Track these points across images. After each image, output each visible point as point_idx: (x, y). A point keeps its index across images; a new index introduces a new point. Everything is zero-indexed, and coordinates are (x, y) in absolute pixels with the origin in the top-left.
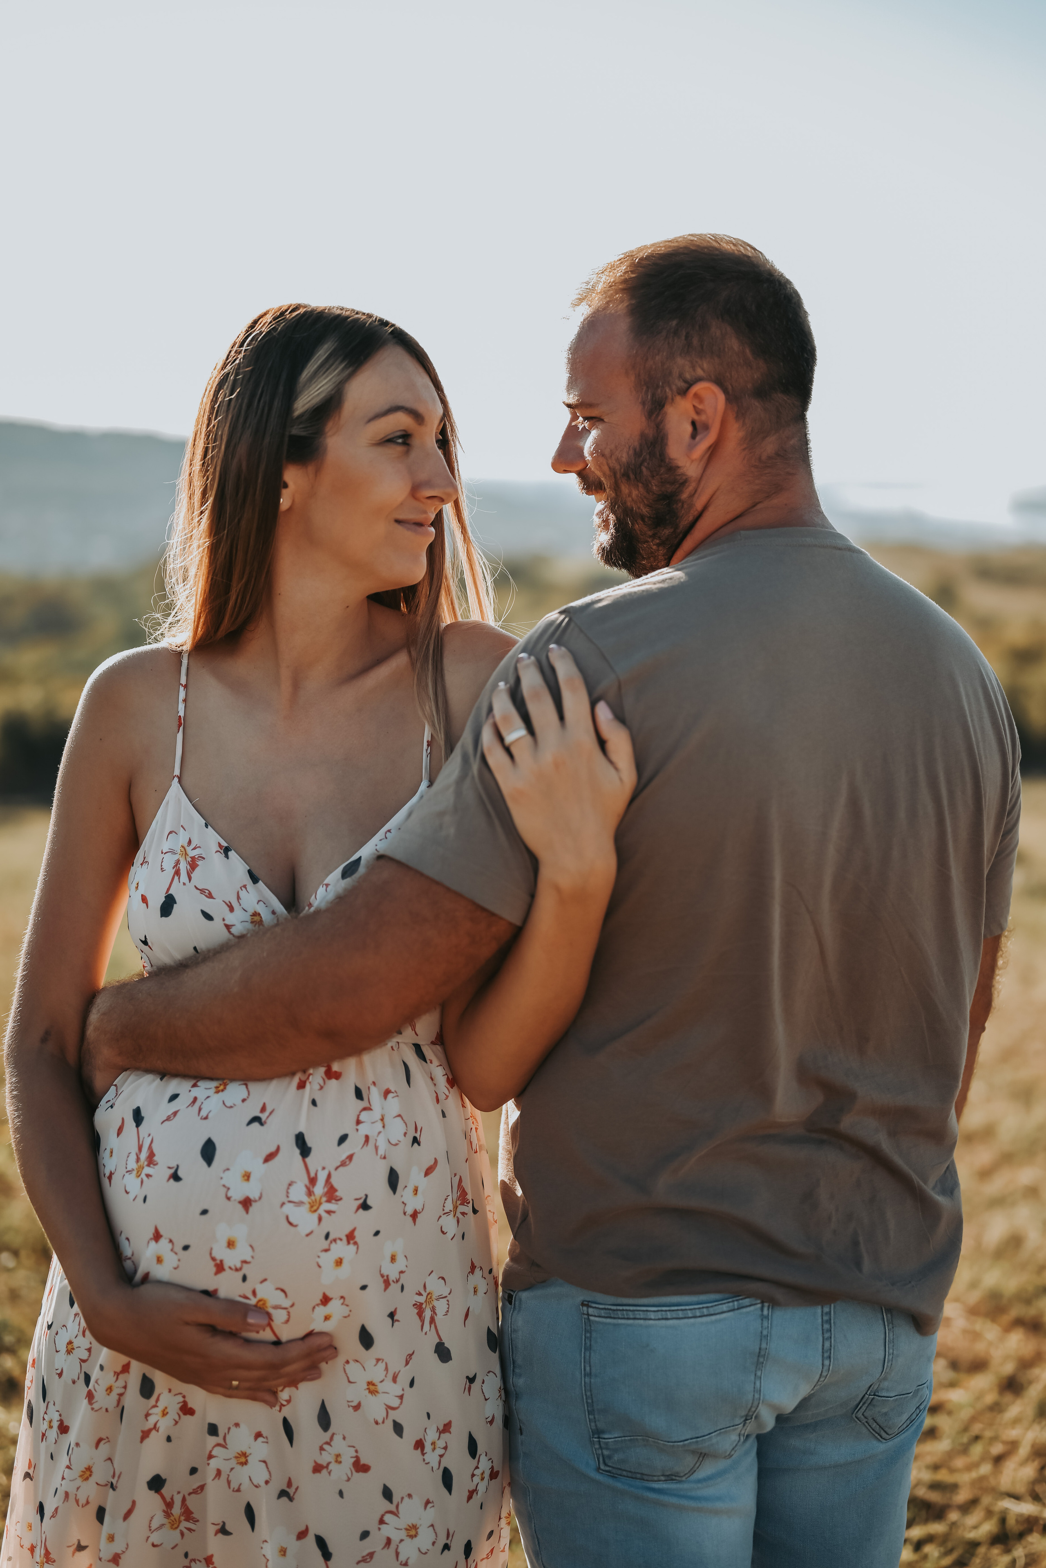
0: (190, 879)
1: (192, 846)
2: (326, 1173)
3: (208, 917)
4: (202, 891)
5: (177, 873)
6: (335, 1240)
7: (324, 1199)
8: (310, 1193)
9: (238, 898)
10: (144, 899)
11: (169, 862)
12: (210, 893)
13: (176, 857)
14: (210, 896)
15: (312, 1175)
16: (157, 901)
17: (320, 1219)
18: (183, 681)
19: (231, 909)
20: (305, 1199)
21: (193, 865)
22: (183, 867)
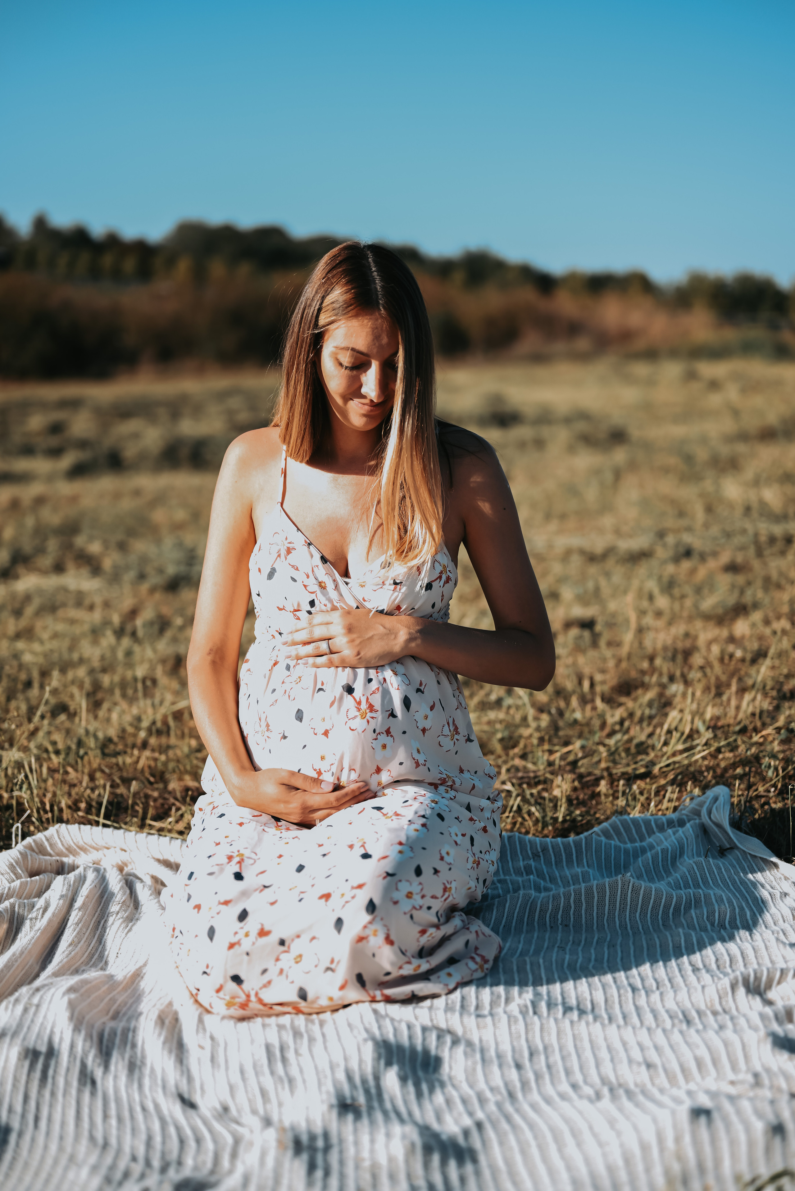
0: (286, 559)
1: (288, 541)
2: (365, 698)
4: (293, 566)
5: (279, 556)
6: (379, 733)
7: (368, 711)
8: (359, 710)
9: (313, 571)
12: (297, 568)
13: (278, 548)
15: (358, 700)
16: (266, 571)
17: (368, 722)
19: (308, 577)
20: (358, 714)
21: (289, 551)
22: (283, 552)
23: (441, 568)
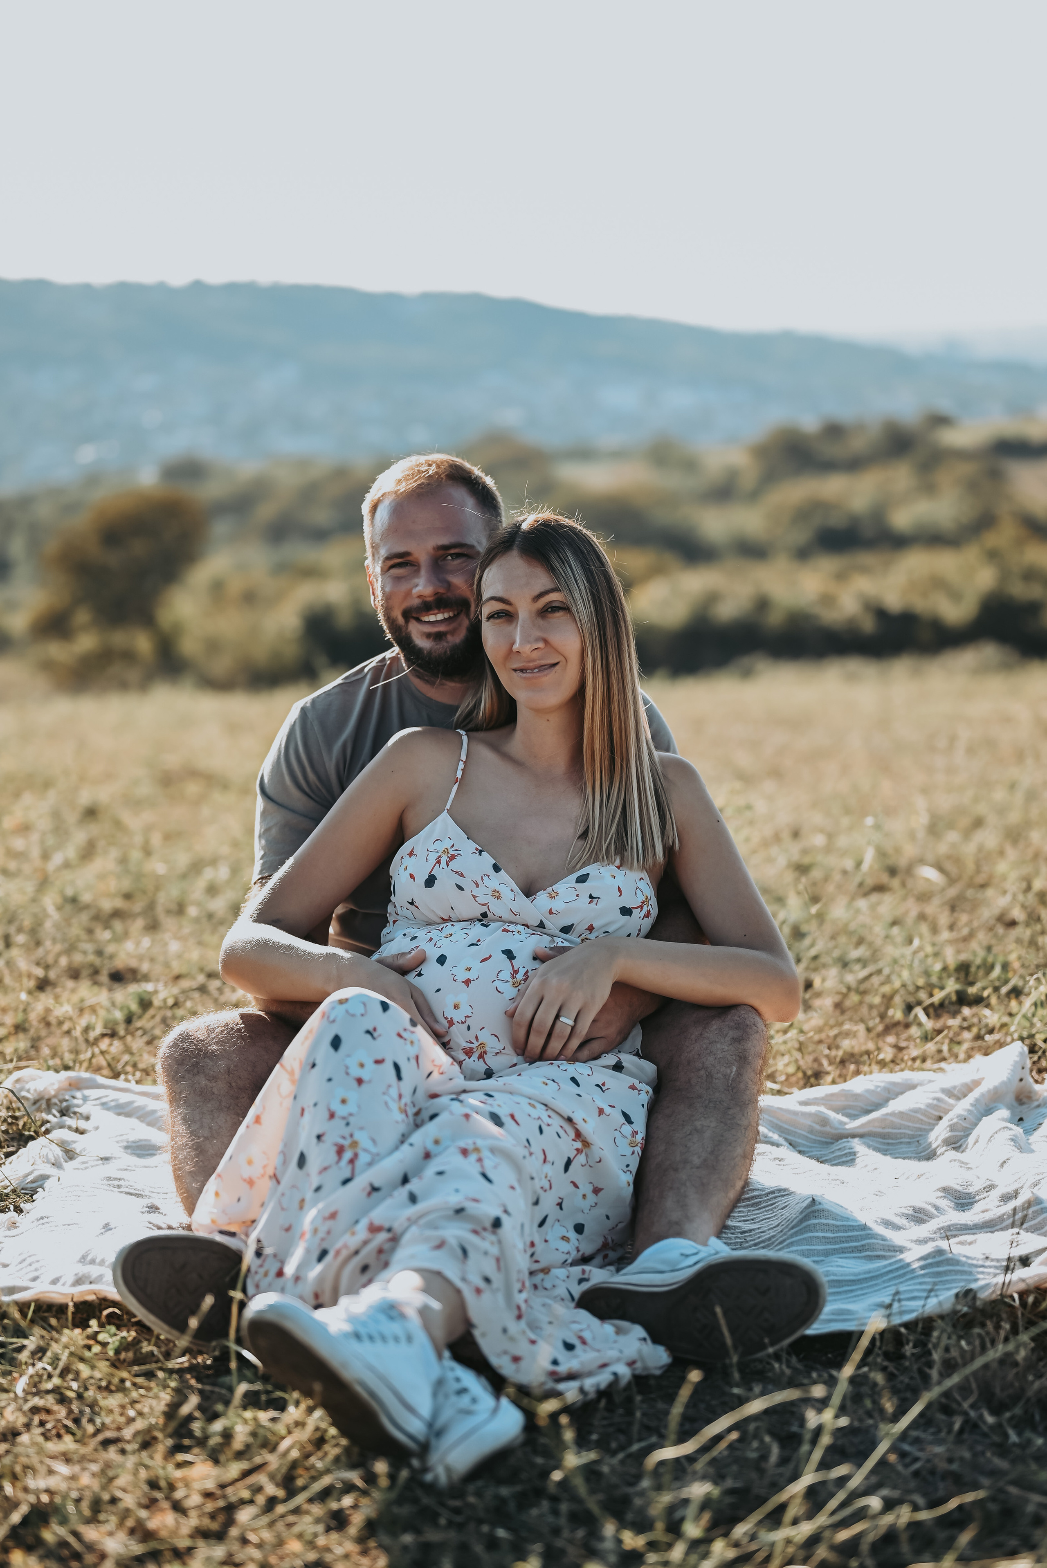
3: (460, 888)
10: (412, 876)
11: (433, 858)
14: (462, 875)
18: (463, 757)
23: (644, 898)
